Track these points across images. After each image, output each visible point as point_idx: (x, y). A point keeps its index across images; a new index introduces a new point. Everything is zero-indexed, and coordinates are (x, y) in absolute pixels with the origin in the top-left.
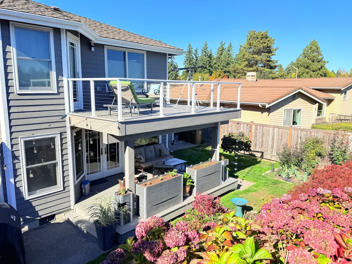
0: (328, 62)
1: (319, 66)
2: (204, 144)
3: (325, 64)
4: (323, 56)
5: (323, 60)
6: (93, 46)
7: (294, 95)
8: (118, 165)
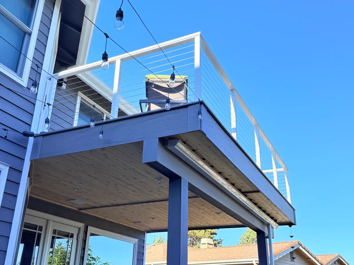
7: (291, 253)
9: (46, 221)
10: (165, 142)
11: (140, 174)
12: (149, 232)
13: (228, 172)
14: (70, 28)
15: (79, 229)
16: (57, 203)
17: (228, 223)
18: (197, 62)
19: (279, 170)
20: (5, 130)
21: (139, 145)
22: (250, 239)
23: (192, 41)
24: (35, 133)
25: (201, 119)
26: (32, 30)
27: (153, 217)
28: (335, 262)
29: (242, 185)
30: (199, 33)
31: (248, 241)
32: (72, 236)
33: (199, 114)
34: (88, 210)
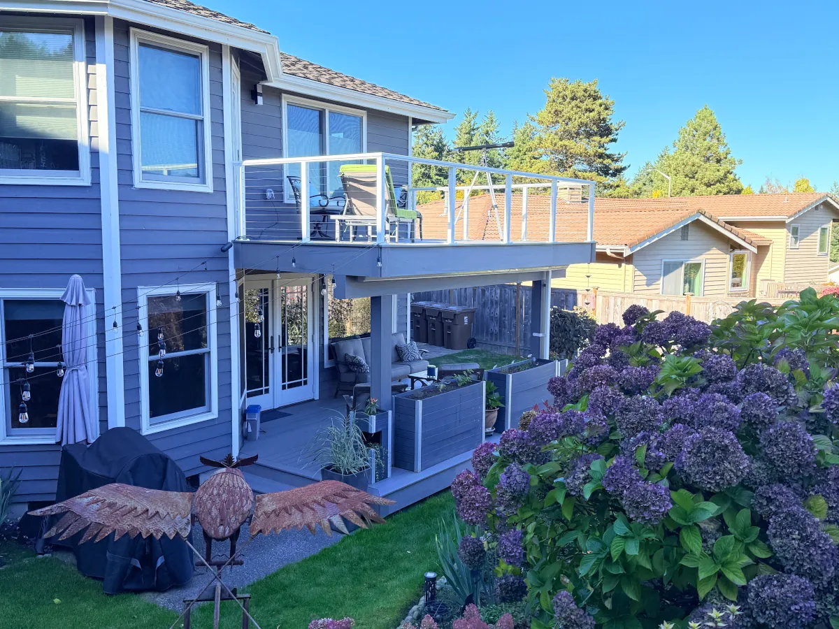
0: (741, 162)
1: (721, 173)
2: (475, 349)
3: (733, 168)
4: (728, 146)
5: (729, 156)
6: (261, 95)
7: (685, 228)
8: (305, 379)
15: (313, 278)
25: (380, 267)
26: (203, 115)
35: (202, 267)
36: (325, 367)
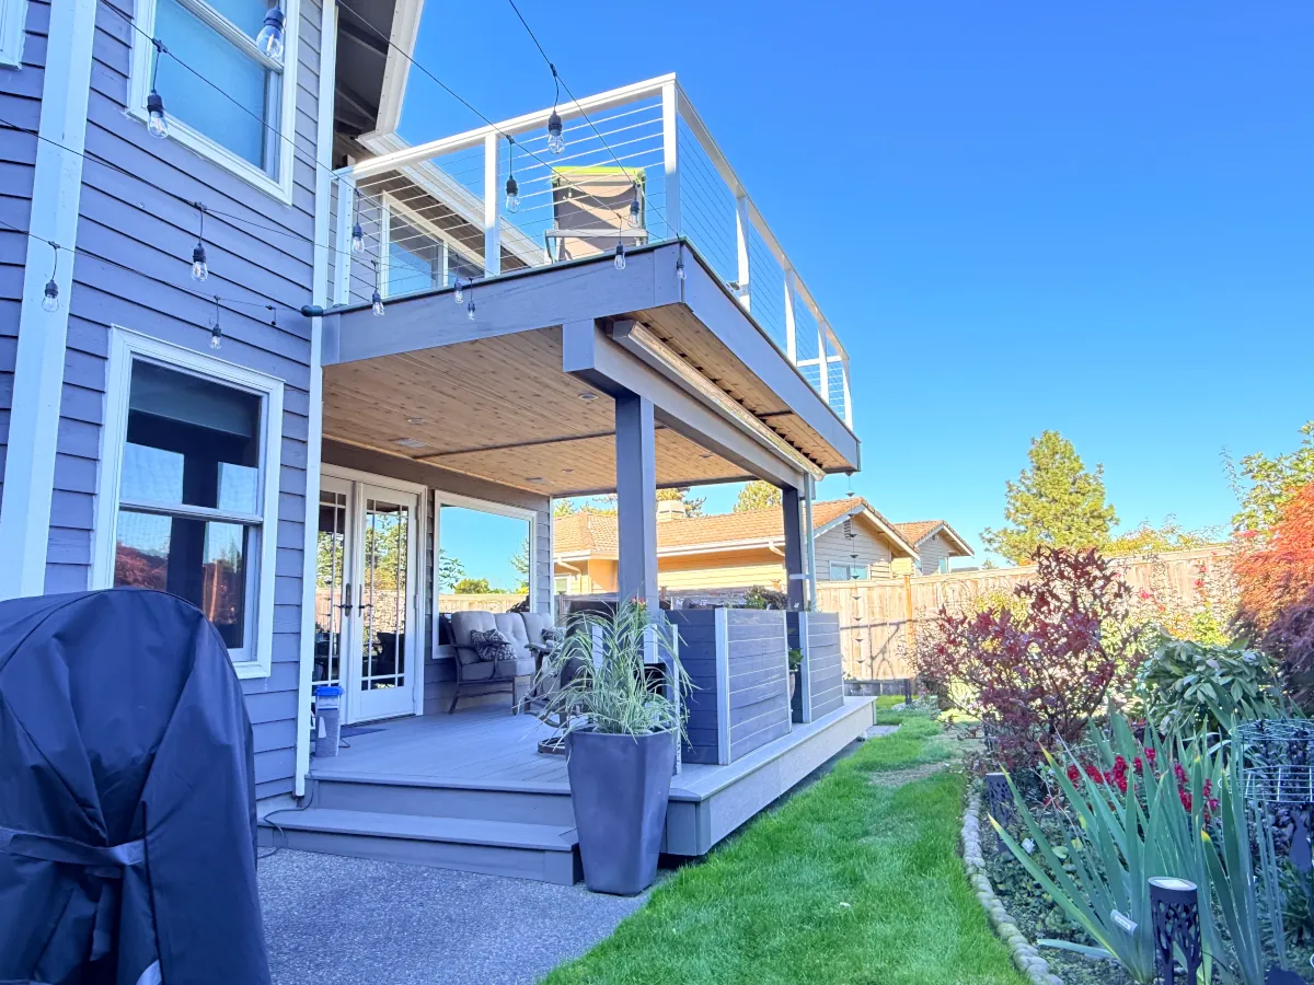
7: (847, 523)
8: (401, 675)
9: (350, 483)
10: (606, 326)
11: (547, 386)
12: (555, 497)
13: (731, 377)
14: (359, 41)
15: (419, 497)
16: (369, 447)
17: (725, 475)
18: (670, 160)
19: (831, 359)
20: (270, 308)
21: (554, 334)
22: (759, 496)
23: (657, 95)
24: (324, 308)
25: (682, 280)
26: (283, 61)
27: (570, 468)
28: (933, 537)
29: (757, 402)
30: (673, 75)
31: (755, 500)
32: (405, 509)
33: (678, 268)
34: (433, 459)
35: (268, 317)
36: (434, 657)
